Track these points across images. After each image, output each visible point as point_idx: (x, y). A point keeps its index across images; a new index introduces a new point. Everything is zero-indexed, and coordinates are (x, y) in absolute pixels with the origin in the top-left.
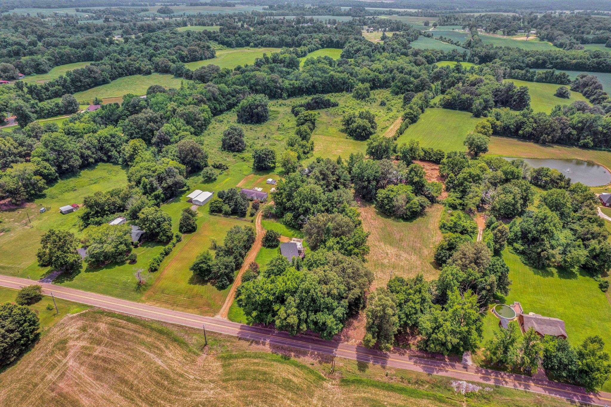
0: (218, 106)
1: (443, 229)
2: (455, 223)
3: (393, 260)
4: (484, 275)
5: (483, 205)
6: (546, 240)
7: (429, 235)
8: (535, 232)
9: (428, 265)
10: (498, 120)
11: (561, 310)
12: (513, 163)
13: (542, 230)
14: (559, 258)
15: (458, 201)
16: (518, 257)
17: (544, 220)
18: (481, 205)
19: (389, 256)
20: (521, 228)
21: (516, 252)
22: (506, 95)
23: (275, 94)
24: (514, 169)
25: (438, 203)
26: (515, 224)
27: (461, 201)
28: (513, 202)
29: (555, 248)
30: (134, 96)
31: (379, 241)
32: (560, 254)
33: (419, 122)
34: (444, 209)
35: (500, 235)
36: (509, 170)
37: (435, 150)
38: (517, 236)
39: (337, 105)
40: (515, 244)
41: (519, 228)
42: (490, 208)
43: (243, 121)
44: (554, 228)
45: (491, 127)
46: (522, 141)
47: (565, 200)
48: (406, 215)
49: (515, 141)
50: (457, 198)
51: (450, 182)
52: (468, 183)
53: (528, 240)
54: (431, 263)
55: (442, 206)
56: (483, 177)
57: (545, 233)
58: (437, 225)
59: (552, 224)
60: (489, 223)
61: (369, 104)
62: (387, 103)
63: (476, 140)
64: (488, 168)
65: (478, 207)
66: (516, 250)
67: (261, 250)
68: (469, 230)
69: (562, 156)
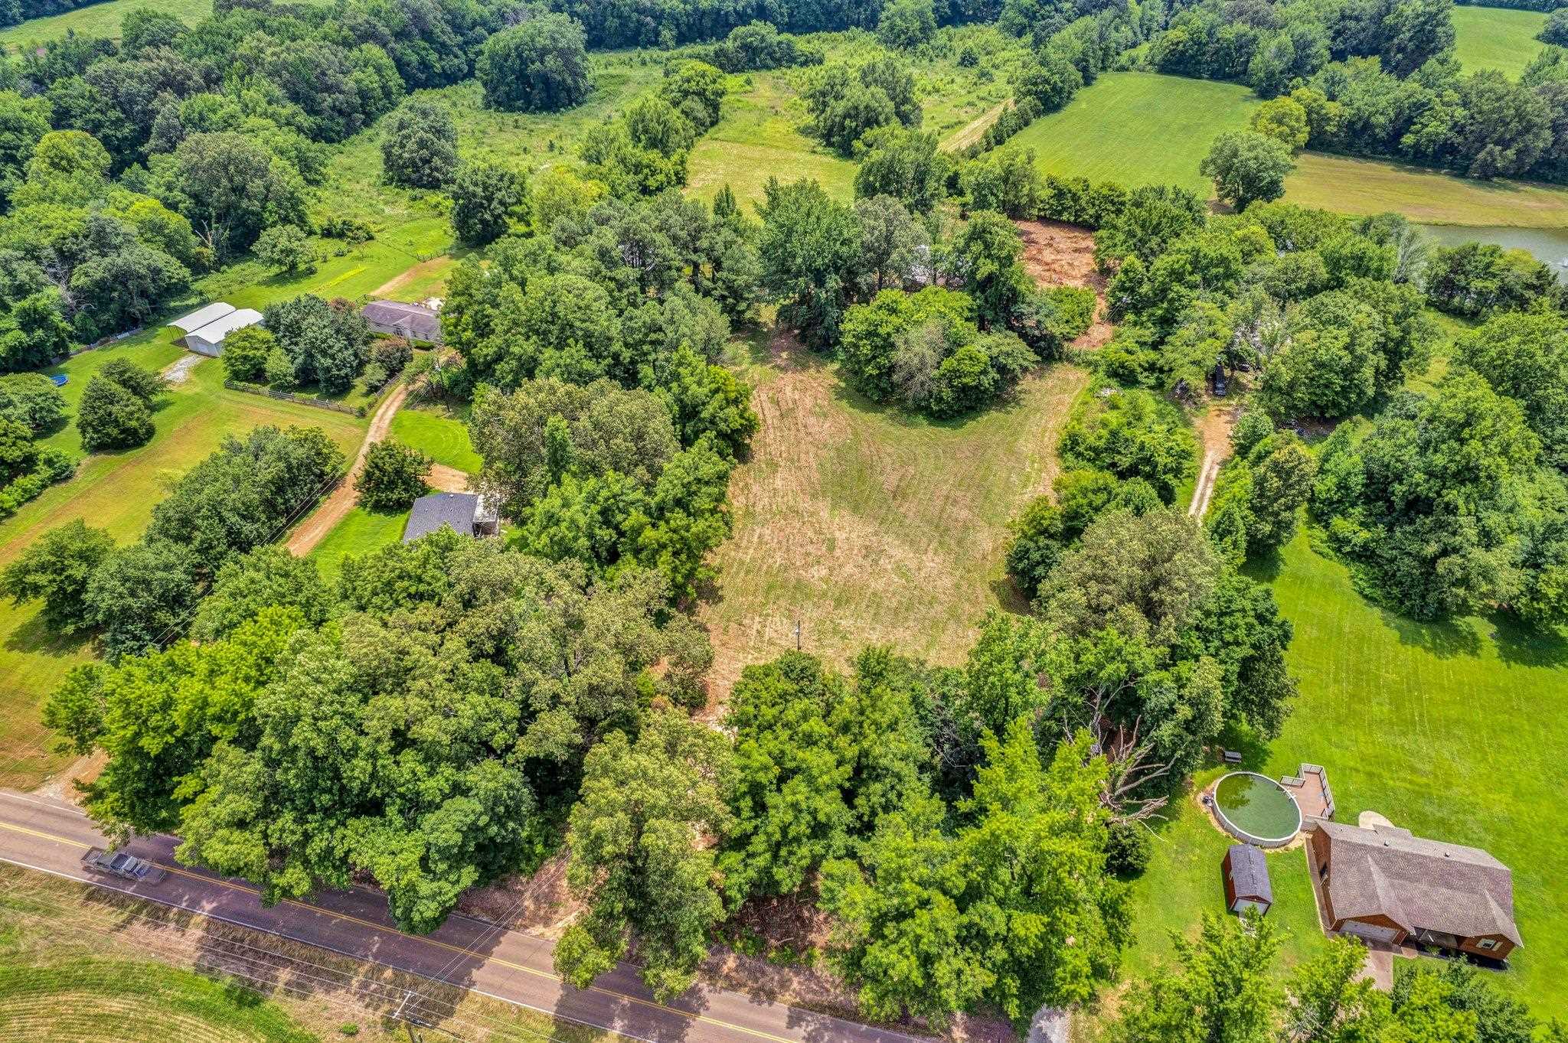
0: (433, 57)
1: (1069, 456)
2: (1114, 434)
3: (849, 569)
4: (1177, 654)
5: (1237, 373)
6: (1463, 510)
7: (1014, 478)
8: (1419, 477)
9: (983, 591)
10: (1332, 98)
11: (1500, 803)
12: (1365, 228)
13: (1453, 467)
14: (1510, 582)
15: (1146, 356)
16: (1343, 572)
17: (1460, 429)
18: (1227, 372)
19: (838, 553)
20: (1367, 459)
21: (1339, 550)
22: (1373, 28)
23: (637, 33)
24: (1366, 245)
25: (1070, 360)
26: (1345, 443)
27: (1152, 355)
28: (1347, 359)
29: (1499, 543)
30: (156, 16)
31: (814, 496)
32: (1514, 565)
33: (1069, 109)
34: (1090, 382)
35: (1275, 483)
36: (1346, 251)
37: (1095, 185)
38: (1347, 488)
39: (820, 62)
40: (1337, 521)
41: (1356, 458)
42: (1259, 385)
43: (499, 104)
44: (1502, 461)
45: (1304, 118)
46: (1410, 171)
47: (1554, 358)
48: (940, 400)
49: (1385, 170)
50: (1142, 344)
51: (1123, 289)
52: (1183, 291)
53: (1391, 505)
54: (995, 587)
55: (1083, 373)
56: (1246, 272)
57: (1463, 483)
58: (1053, 440)
59: (1493, 445)
60: (1245, 437)
61: (925, 62)
62: (983, 61)
63: (1245, 154)
64: (1271, 244)
65: (1214, 378)
66: (1338, 542)
67: (349, 518)
68: (1162, 460)
69: (1547, 218)
